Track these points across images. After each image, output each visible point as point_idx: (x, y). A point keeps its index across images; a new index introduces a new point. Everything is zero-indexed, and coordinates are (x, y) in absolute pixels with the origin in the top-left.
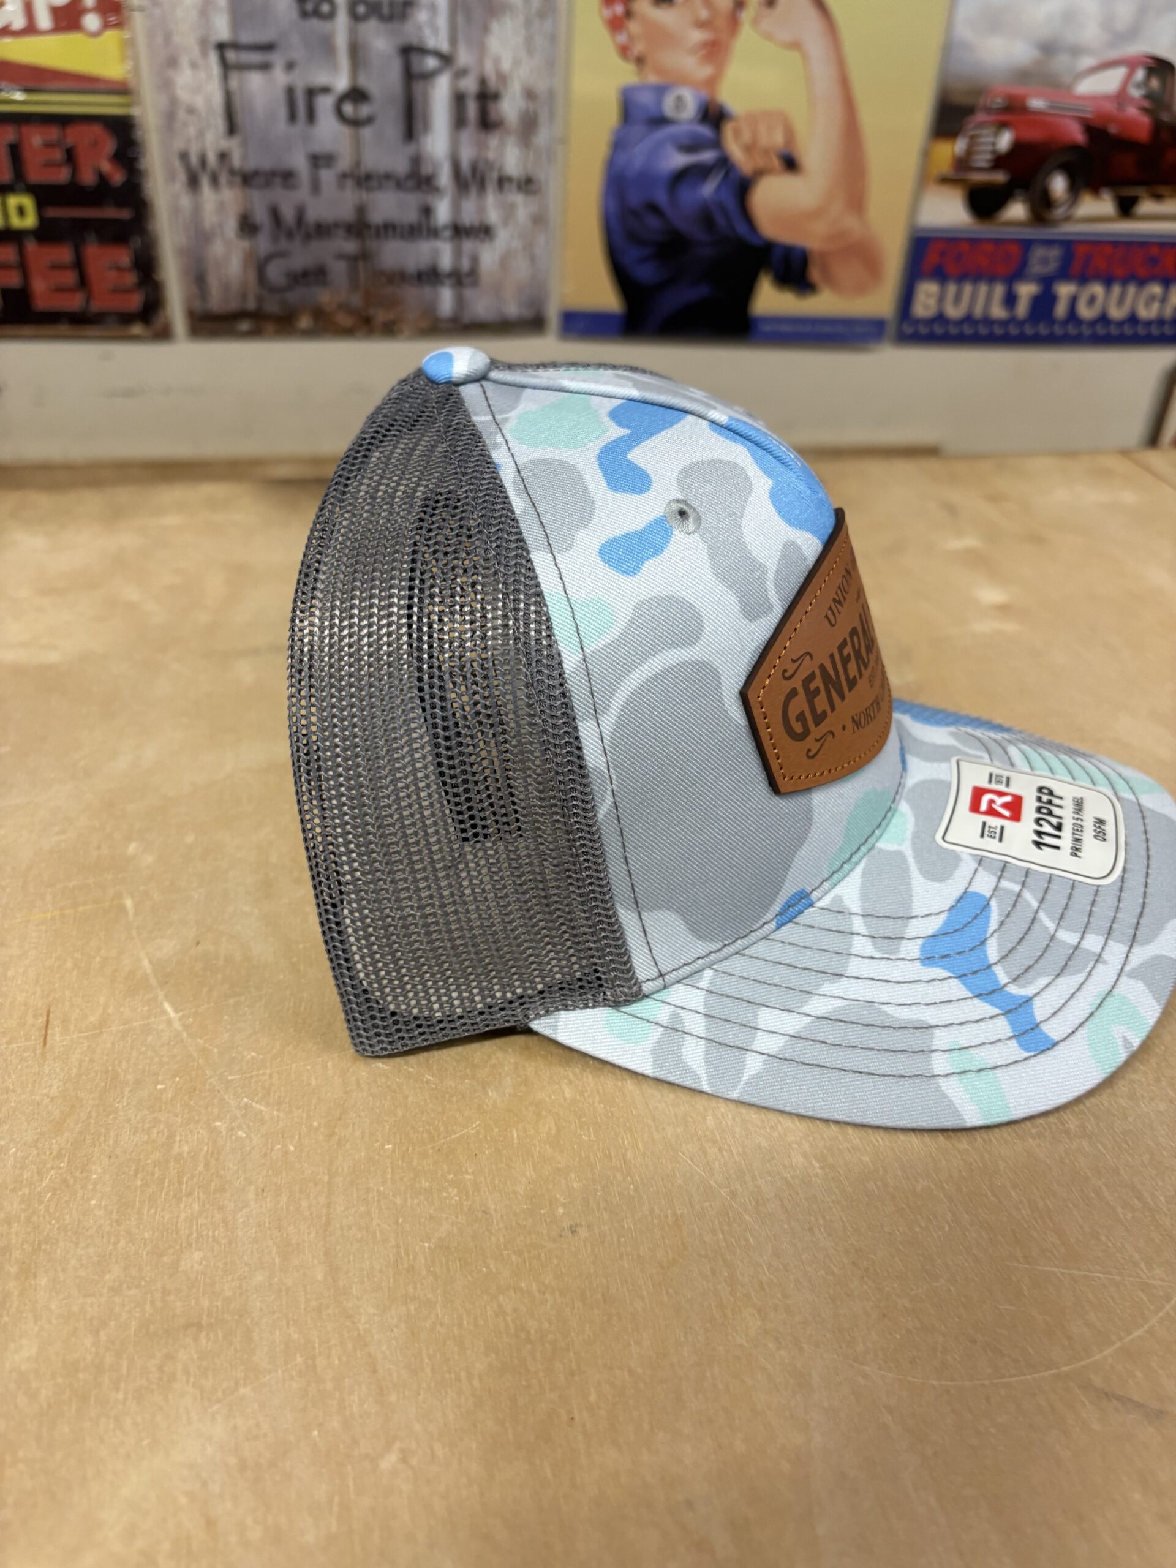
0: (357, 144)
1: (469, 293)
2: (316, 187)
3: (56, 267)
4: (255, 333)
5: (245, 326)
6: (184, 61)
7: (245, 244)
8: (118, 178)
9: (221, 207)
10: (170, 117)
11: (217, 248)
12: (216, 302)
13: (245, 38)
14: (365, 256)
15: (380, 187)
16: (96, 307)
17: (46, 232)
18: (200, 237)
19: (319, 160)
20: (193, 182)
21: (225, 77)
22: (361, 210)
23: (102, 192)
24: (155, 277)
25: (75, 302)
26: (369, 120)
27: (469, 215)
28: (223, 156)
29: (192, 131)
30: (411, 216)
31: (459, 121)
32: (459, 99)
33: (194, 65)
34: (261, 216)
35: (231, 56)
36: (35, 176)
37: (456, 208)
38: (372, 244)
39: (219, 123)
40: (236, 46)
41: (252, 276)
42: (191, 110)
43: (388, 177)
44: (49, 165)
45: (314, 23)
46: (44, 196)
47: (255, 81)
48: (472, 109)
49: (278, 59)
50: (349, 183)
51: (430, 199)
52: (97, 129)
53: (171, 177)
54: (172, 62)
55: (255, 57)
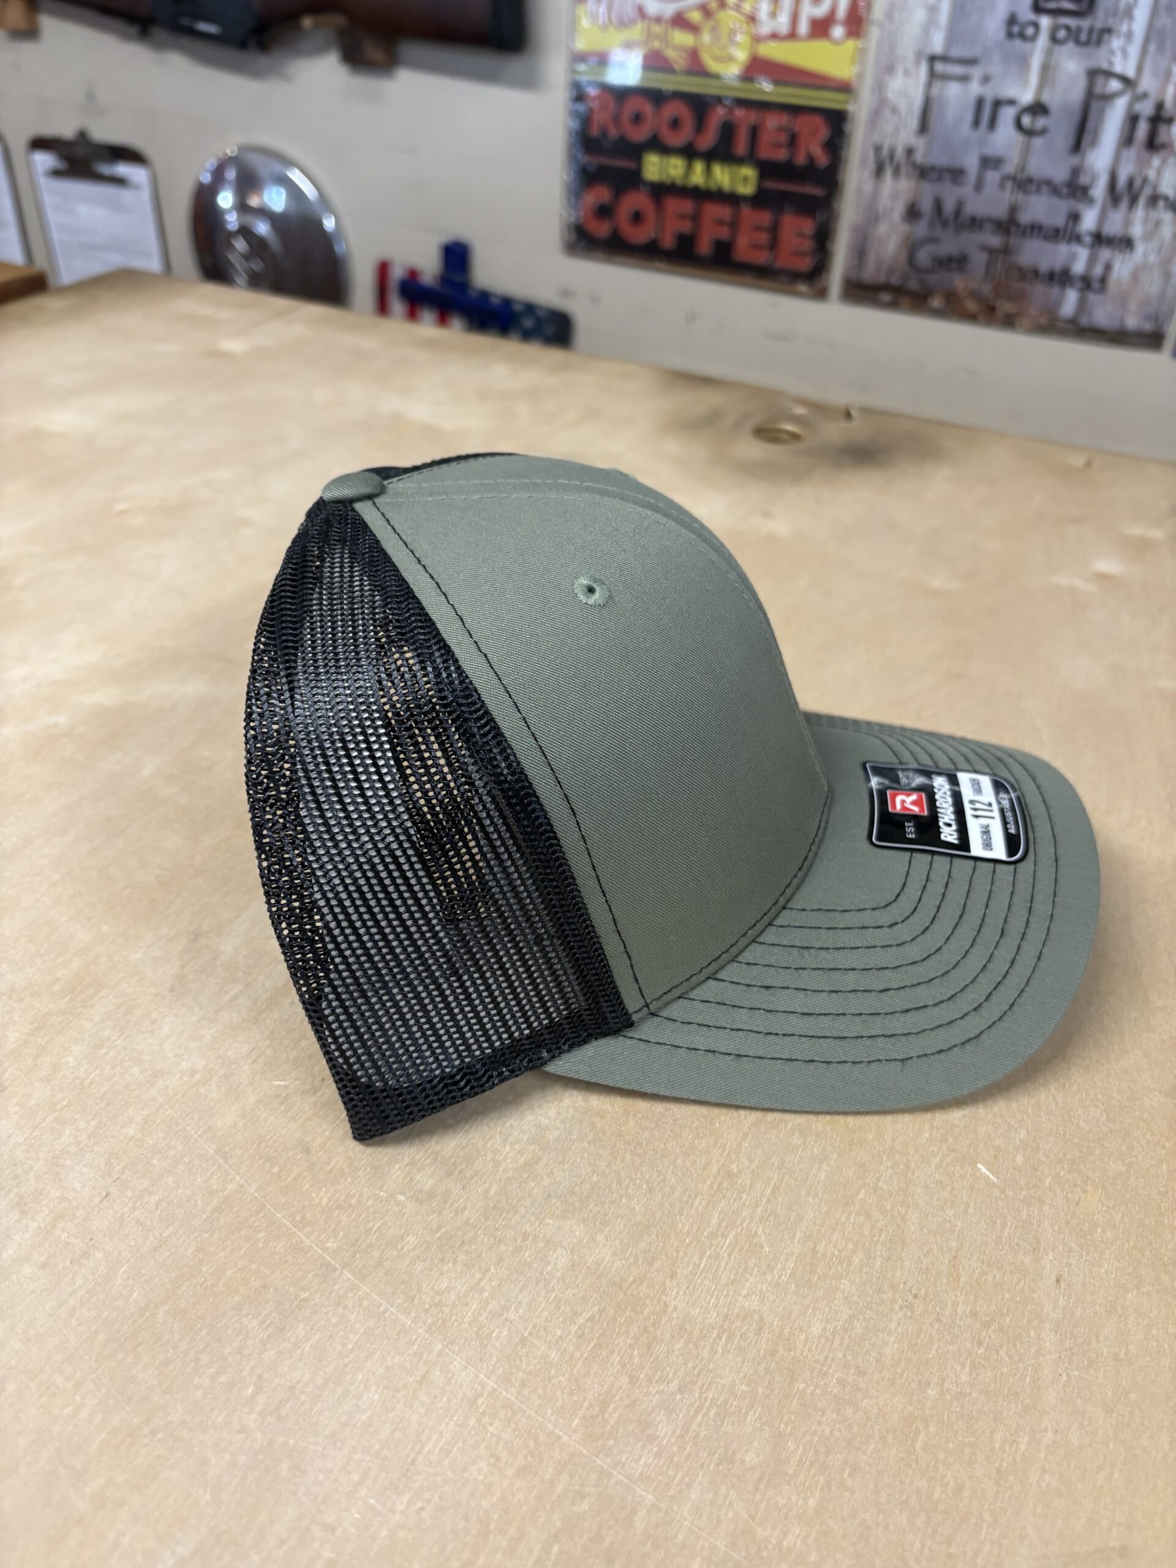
0: (1026, 151)
1: (1092, 297)
2: (979, 185)
3: (759, 228)
4: (893, 305)
5: (886, 297)
6: (900, 70)
7: (905, 228)
8: (822, 160)
9: (895, 195)
10: (876, 115)
11: (882, 229)
12: (870, 273)
13: (955, 52)
14: (1006, 251)
15: (1038, 191)
16: (779, 264)
17: (759, 200)
18: (872, 216)
19: (989, 162)
20: (879, 171)
21: (929, 85)
22: (1013, 210)
23: (809, 172)
24: (828, 245)
25: (761, 258)
26: (1043, 132)
27: (1114, 226)
28: (910, 152)
29: (889, 128)
30: (1060, 221)
31: (1127, 140)
32: (1133, 120)
33: (907, 73)
34: (926, 206)
35: (939, 67)
36: (766, 152)
37: (1102, 218)
38: (1014, 241)
39: (914, 122)
40: (945, 59)
41: (903, 256)
42: (895, 110)
43: (1049, 183)
44: (778, 145)
45: (1018, 43)
46: (767, 169)
47: (953, 89)
48: (1142, 130)
49: (976, 73)
50: (1009, 184)
51: (1081, 207)
52: (818, 120)
53: (864, 163)
54: (890, 69)
55: (957, 70)
